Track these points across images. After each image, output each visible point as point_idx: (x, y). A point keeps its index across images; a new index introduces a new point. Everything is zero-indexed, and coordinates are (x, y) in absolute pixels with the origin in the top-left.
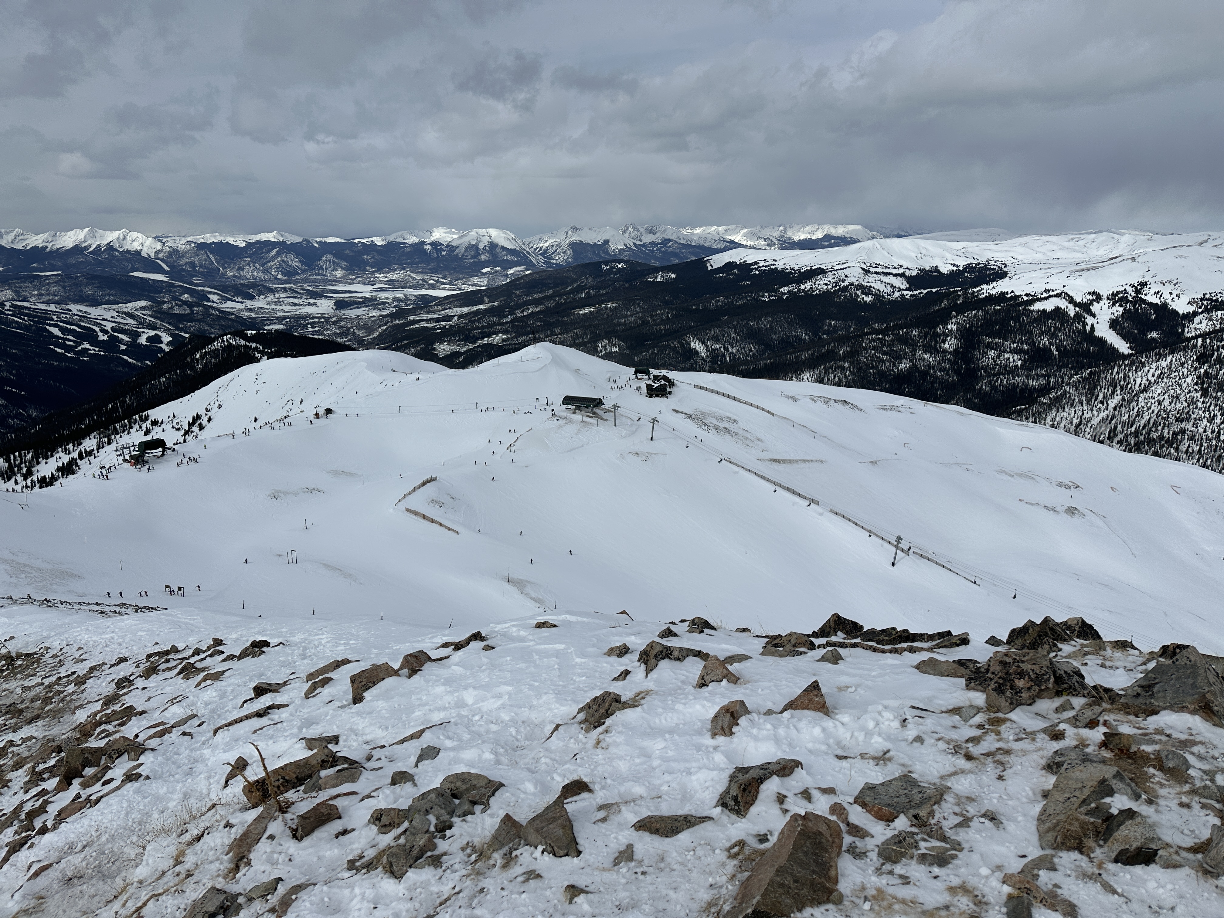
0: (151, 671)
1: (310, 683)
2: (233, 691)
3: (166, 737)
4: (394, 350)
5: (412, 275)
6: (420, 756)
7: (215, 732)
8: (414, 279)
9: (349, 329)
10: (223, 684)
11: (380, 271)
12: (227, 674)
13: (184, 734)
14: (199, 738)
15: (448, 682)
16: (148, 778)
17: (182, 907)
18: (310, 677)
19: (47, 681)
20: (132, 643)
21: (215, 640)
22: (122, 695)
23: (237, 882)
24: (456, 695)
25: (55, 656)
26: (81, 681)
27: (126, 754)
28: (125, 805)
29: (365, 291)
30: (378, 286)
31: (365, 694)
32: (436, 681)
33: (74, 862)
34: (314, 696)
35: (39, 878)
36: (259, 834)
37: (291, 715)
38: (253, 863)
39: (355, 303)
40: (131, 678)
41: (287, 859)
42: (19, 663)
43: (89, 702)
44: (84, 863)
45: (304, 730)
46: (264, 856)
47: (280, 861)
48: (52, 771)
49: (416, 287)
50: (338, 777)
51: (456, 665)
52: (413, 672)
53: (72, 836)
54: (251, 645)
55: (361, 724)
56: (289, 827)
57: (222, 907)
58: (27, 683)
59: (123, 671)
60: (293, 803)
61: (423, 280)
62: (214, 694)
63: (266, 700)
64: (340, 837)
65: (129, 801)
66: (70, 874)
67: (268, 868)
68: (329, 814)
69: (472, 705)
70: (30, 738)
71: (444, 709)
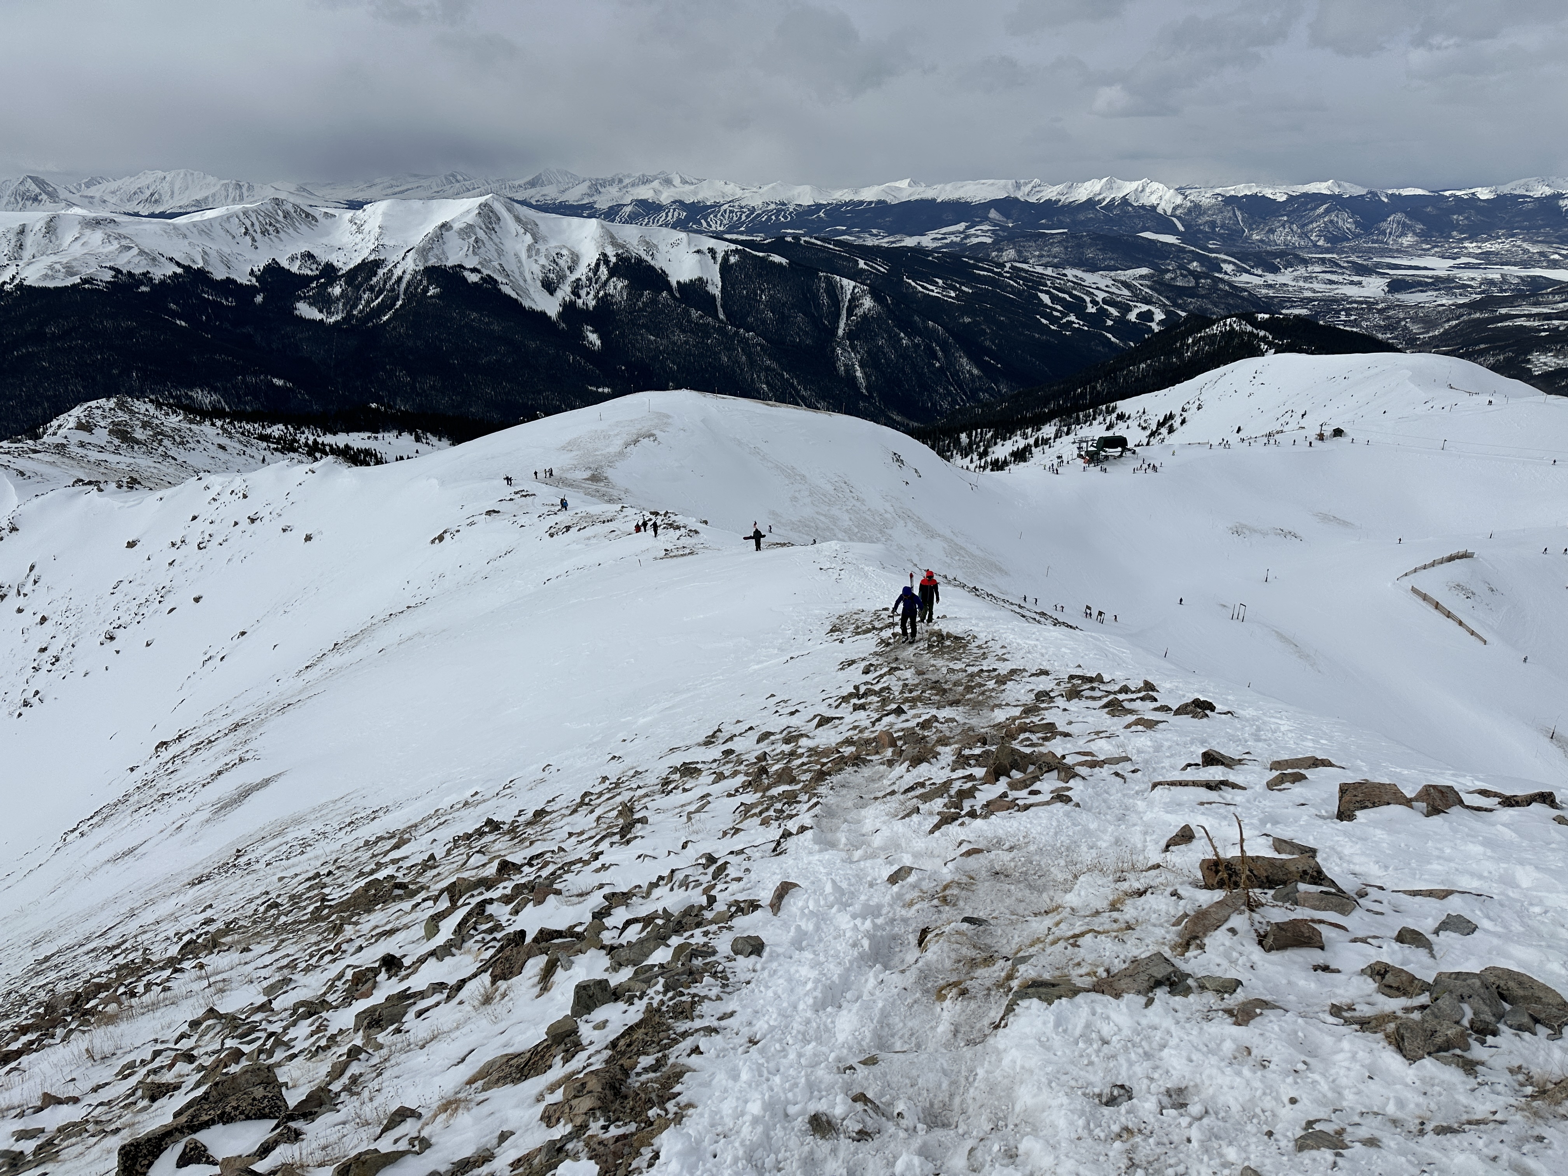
0: (1074, 694)
1: (1276, 773)
2: (1170, 747)
3: (1097, 770)
4: (1461, 356)
5: (1525, 245)
6: (1443, 922)
7: (1155, 785)
8: (1526, 251)
9: (1399, 322)
10: (1159, 736)
11: (1472, 238)
12: (1161, 726)
13: (1117, 774)
14: (1132, 786)
15: (1488, 843)
16: (1078, 805)
17: (1122, 957)
18: (1276, 765)
19: (970, 670)
20: (1055, 658)
21: (1146, 683)
22: (1043, 709)
23: (1187, 961)
24: (1503, 865)
25: (979, 647)
26: (1002, 680)
27: (1056, 772)
28: (1055, 824)
29: (1439, 266)
30: (1464, 260)
31: (1357, 813)
32: (1468, 835)
33: (1001, 858)
34: (1280, 790)
35: (970, 859)
36: (1219, 921)
37: (1248, 801)
38: (1207, 949)
39: (1420, 284)
40: (1052, 694)
41: (1248, 965)
42: (948, 643)
43: (1007, 705)
44: (1012, 864)
45: (1269, 826)
46: (1221, 948)
47: (1240, 962)
48: (979, 760)
49: (1525, 264)
50: (1322, 900)
51: (1503, 825)
52: (1434, 811)
53: (1001, 831)
54: (1193, 702)
55: (1348, 849)
56: (1256, 930)
57: (1168, 979)
58: (951, 665)
59: (1044, 684)
60: (1263, 905)
61: (1541, 254)
62: (1149, 743)
63: (1216, 773)
64: (1319, 972)
65: (1058, 821)
66: (998, 868)
67: (1225, 963)
68: (1310, 938)
69: (1528, 889)
70: (953, 720)
71: (1480, 877)
